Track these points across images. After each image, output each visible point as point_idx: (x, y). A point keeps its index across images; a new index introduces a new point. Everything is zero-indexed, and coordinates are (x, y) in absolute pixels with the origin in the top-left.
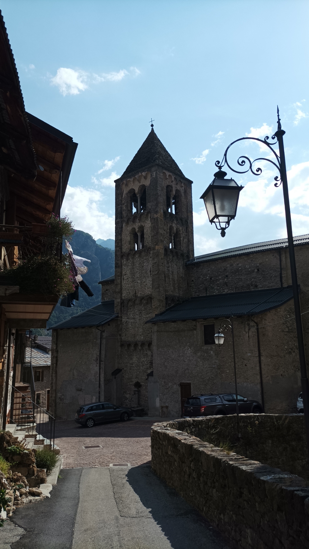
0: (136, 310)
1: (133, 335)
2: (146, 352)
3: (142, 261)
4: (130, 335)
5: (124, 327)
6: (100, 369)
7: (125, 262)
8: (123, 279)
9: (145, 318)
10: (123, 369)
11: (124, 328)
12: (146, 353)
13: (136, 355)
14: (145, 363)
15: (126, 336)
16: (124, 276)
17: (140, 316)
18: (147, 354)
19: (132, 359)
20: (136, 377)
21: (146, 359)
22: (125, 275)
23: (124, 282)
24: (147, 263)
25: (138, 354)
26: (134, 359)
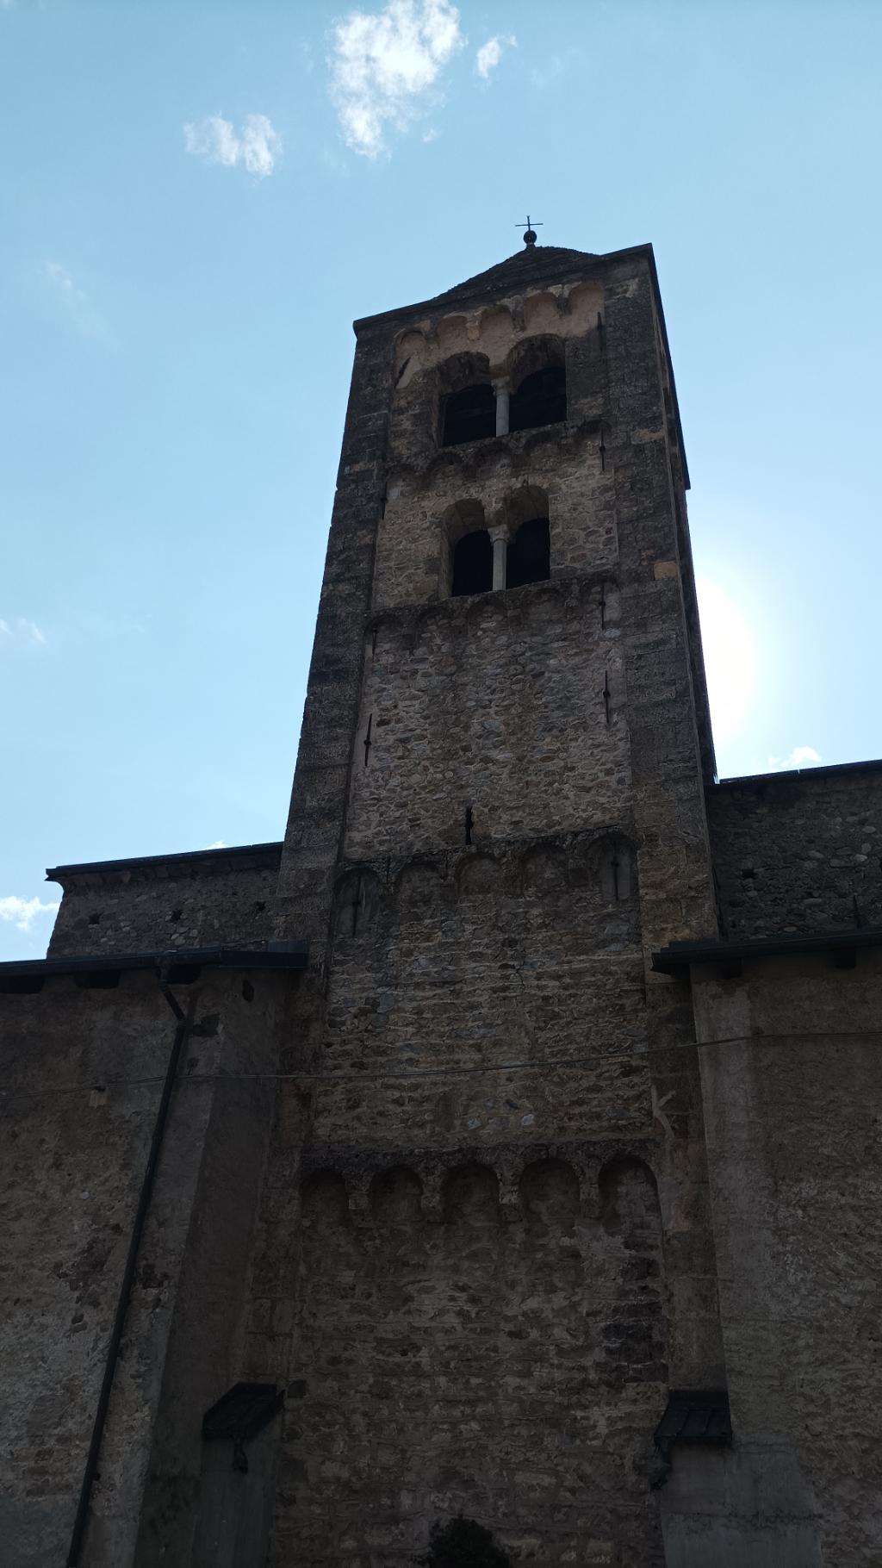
0: (469, 928)
1: (428, 1099)
2: (566, 1241)
3: (531, 649)
4: (398, 1102)
5: (344, 1042)
6: (115, 1354)
7: (387, 659)
8: (367, 743)
9: (558, 977)
10: (300, 1388)
11: (346, 1053)
12: (563, 1249)
13: (455, 1269)
14: (558, 1332)
15: (355, 1105)
16: (377, 731)
17: (505, 966)
18: (575, 1255)
19: (409, 1299)
20: (448, 1477)
21: (559, 1300)
22: (382, 723)
23: (373, 761)
24: (567, 657)
25: (473, 1256)
26: (429, 1304)
